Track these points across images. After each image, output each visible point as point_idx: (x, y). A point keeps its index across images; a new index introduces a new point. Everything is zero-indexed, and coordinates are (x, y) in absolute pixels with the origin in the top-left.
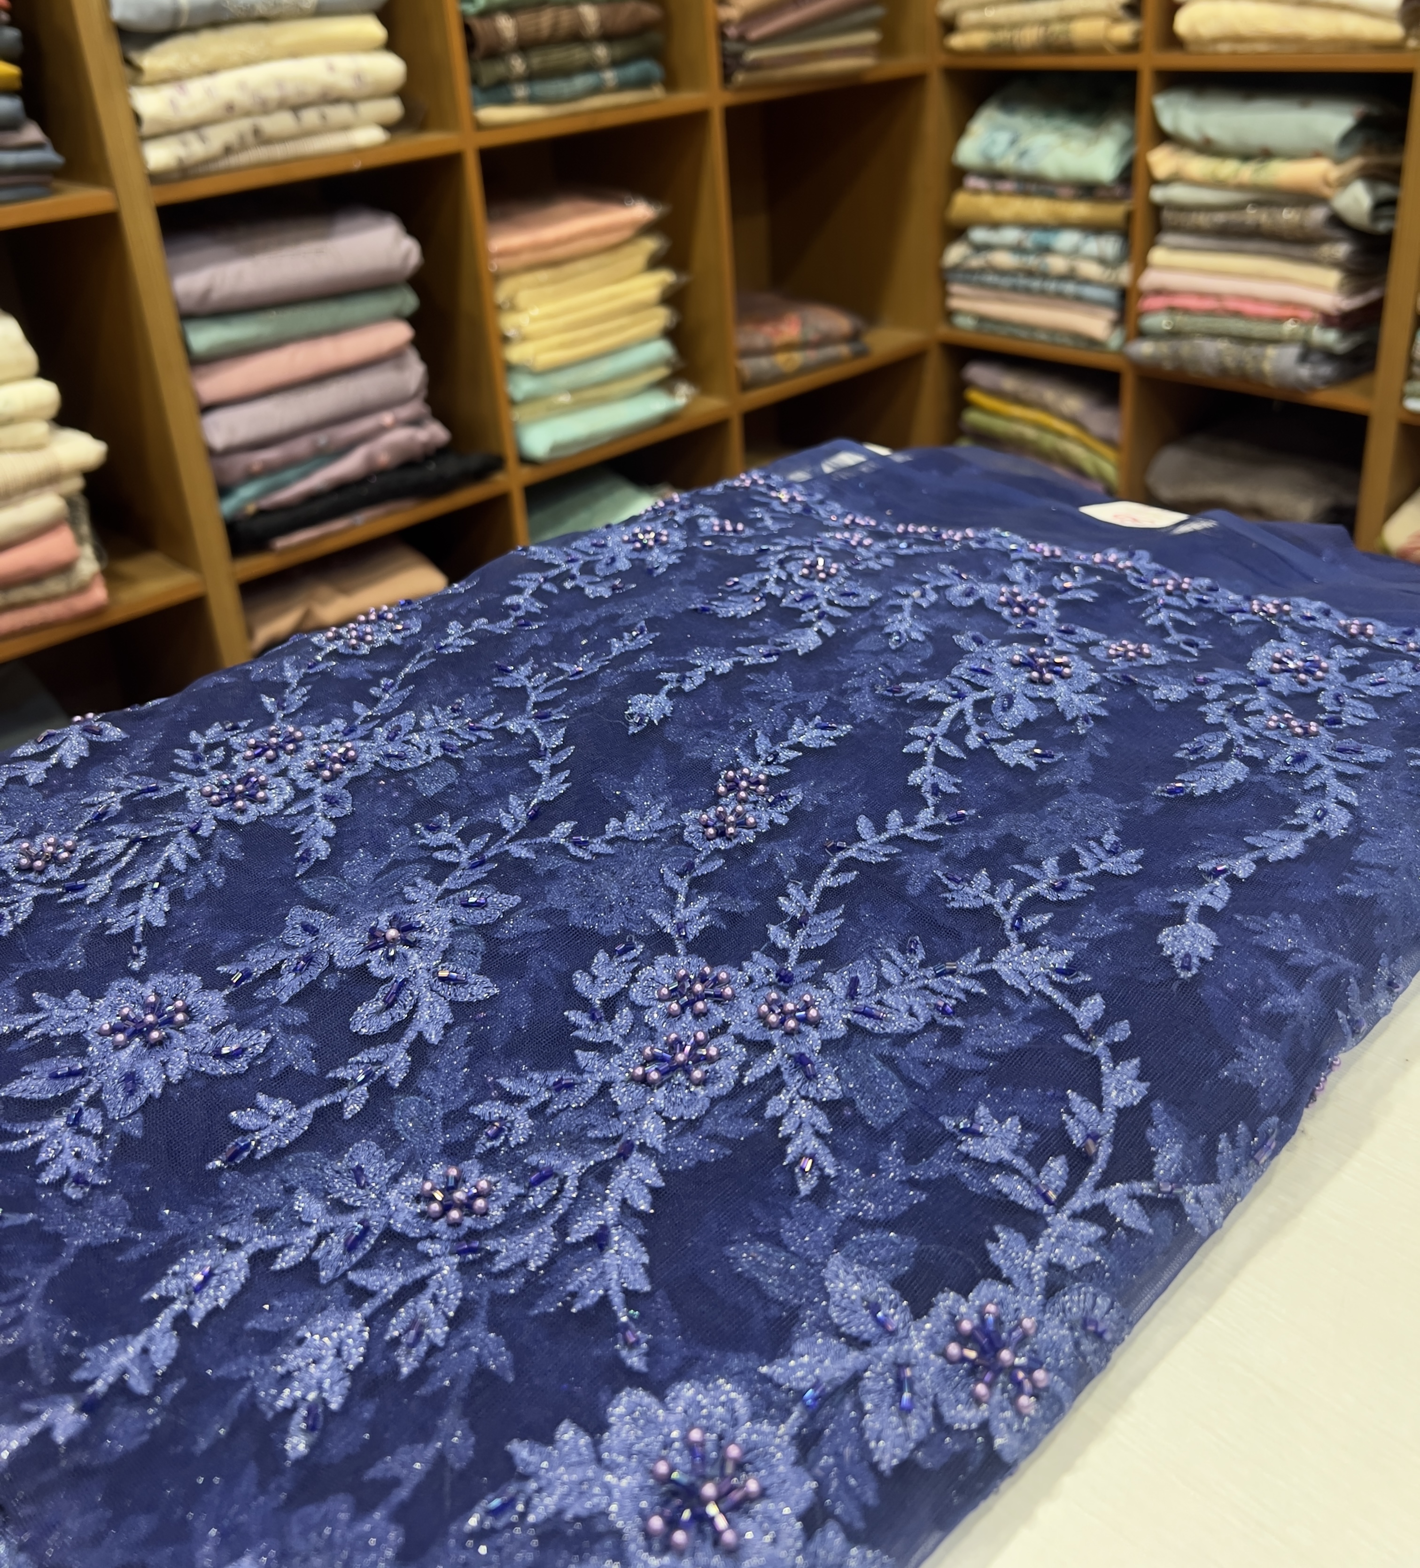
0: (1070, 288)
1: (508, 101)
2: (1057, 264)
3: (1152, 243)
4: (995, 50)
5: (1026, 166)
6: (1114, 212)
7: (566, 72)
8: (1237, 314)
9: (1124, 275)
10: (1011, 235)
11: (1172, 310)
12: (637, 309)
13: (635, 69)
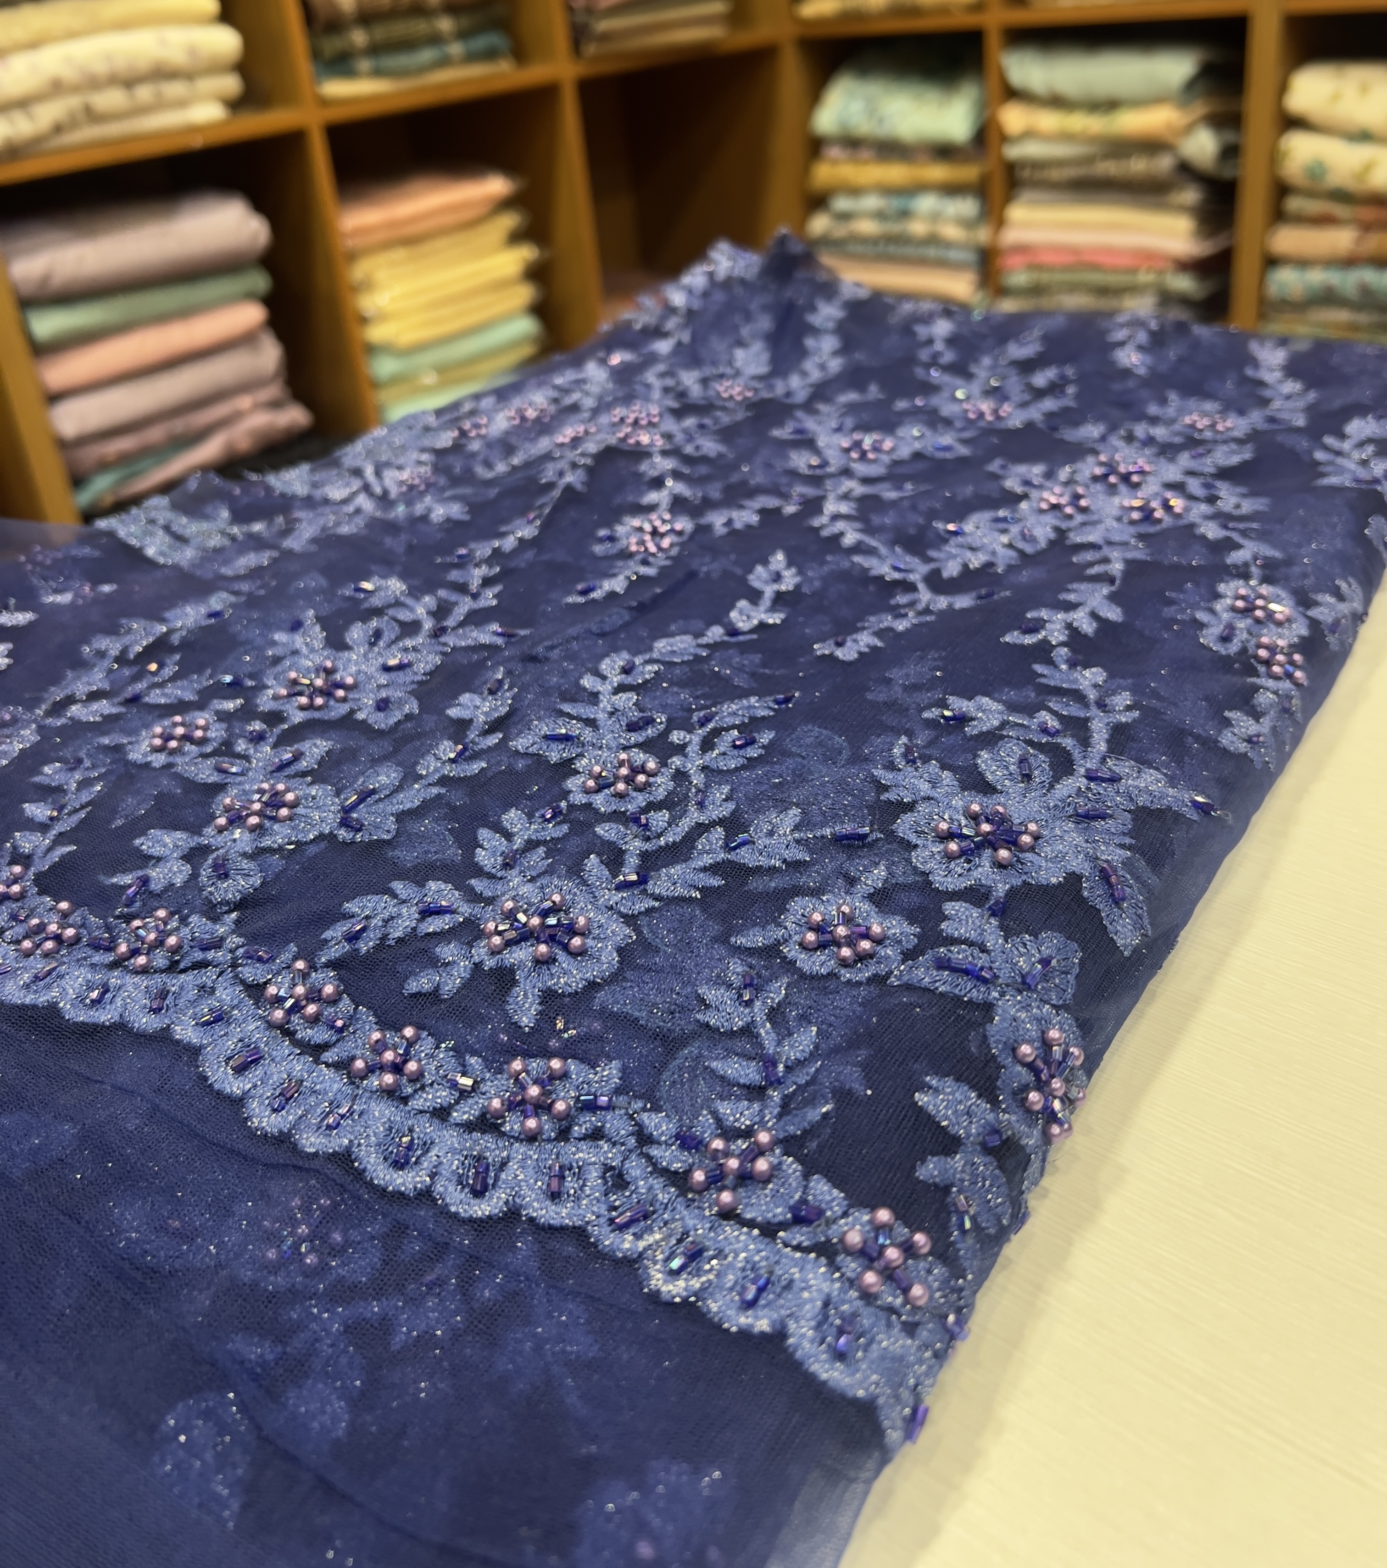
0: (932, 252)
1: (352, 74)
2: (918, 228)
3: (1008, 199)
4: (846, 17)
5: (884, 131)
6: (969, 173)
7: (408, 45)
8: (1095, 267)
9: (983, 235)
10: (872, 202)
11: (1032, 267)
12: (500, 285)
13: (482, 42)
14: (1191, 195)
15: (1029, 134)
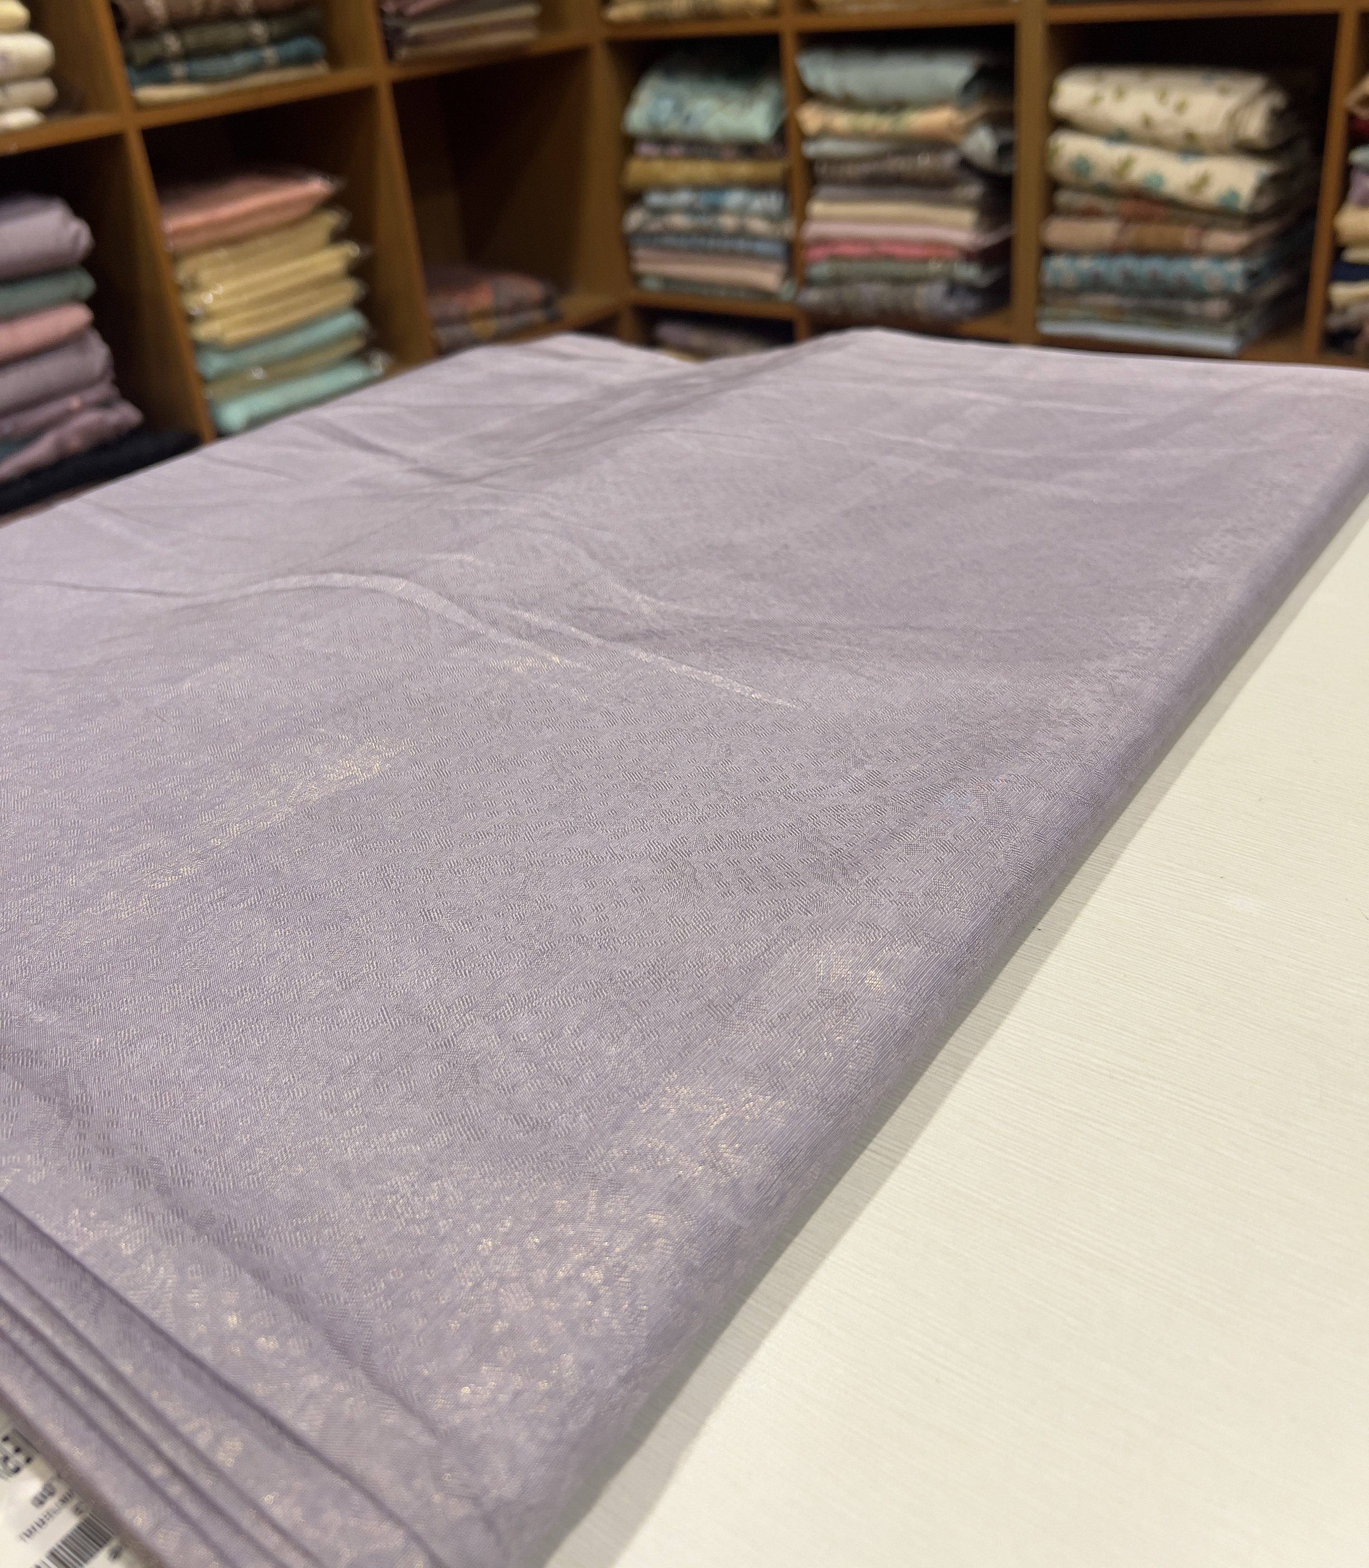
0: (741, 245)
1: (166, 80)
2: (728, 222)
3: (809, 196)
4: (651, 20)
5: (691, 130)
6: (772, 169)
7: (223, 50)
8: (890, 258)
9: (788, 229)
10: (683, 198)
11: (834, 258)
12: (324, 282)
13: (294, 47)
14: (973, 190)
15: (825, 133)
